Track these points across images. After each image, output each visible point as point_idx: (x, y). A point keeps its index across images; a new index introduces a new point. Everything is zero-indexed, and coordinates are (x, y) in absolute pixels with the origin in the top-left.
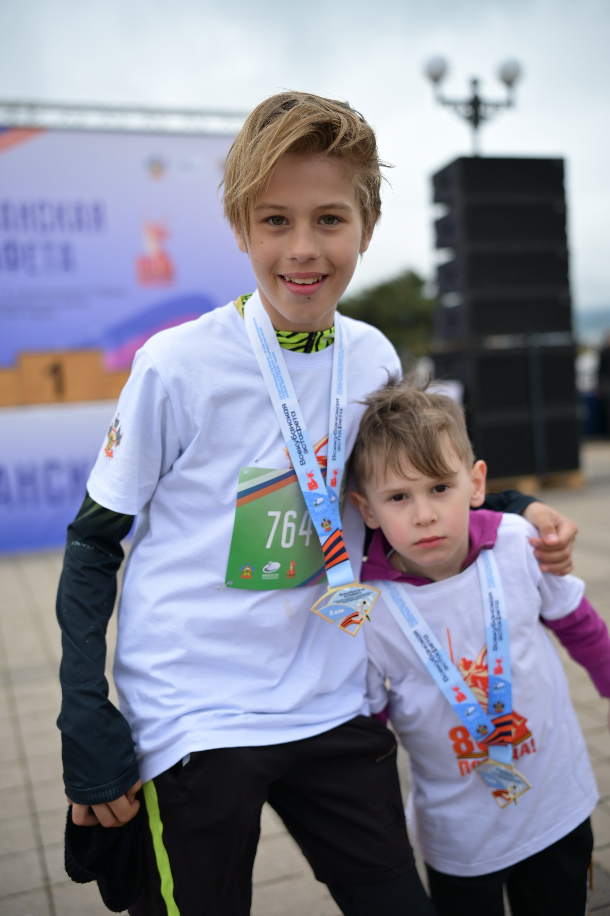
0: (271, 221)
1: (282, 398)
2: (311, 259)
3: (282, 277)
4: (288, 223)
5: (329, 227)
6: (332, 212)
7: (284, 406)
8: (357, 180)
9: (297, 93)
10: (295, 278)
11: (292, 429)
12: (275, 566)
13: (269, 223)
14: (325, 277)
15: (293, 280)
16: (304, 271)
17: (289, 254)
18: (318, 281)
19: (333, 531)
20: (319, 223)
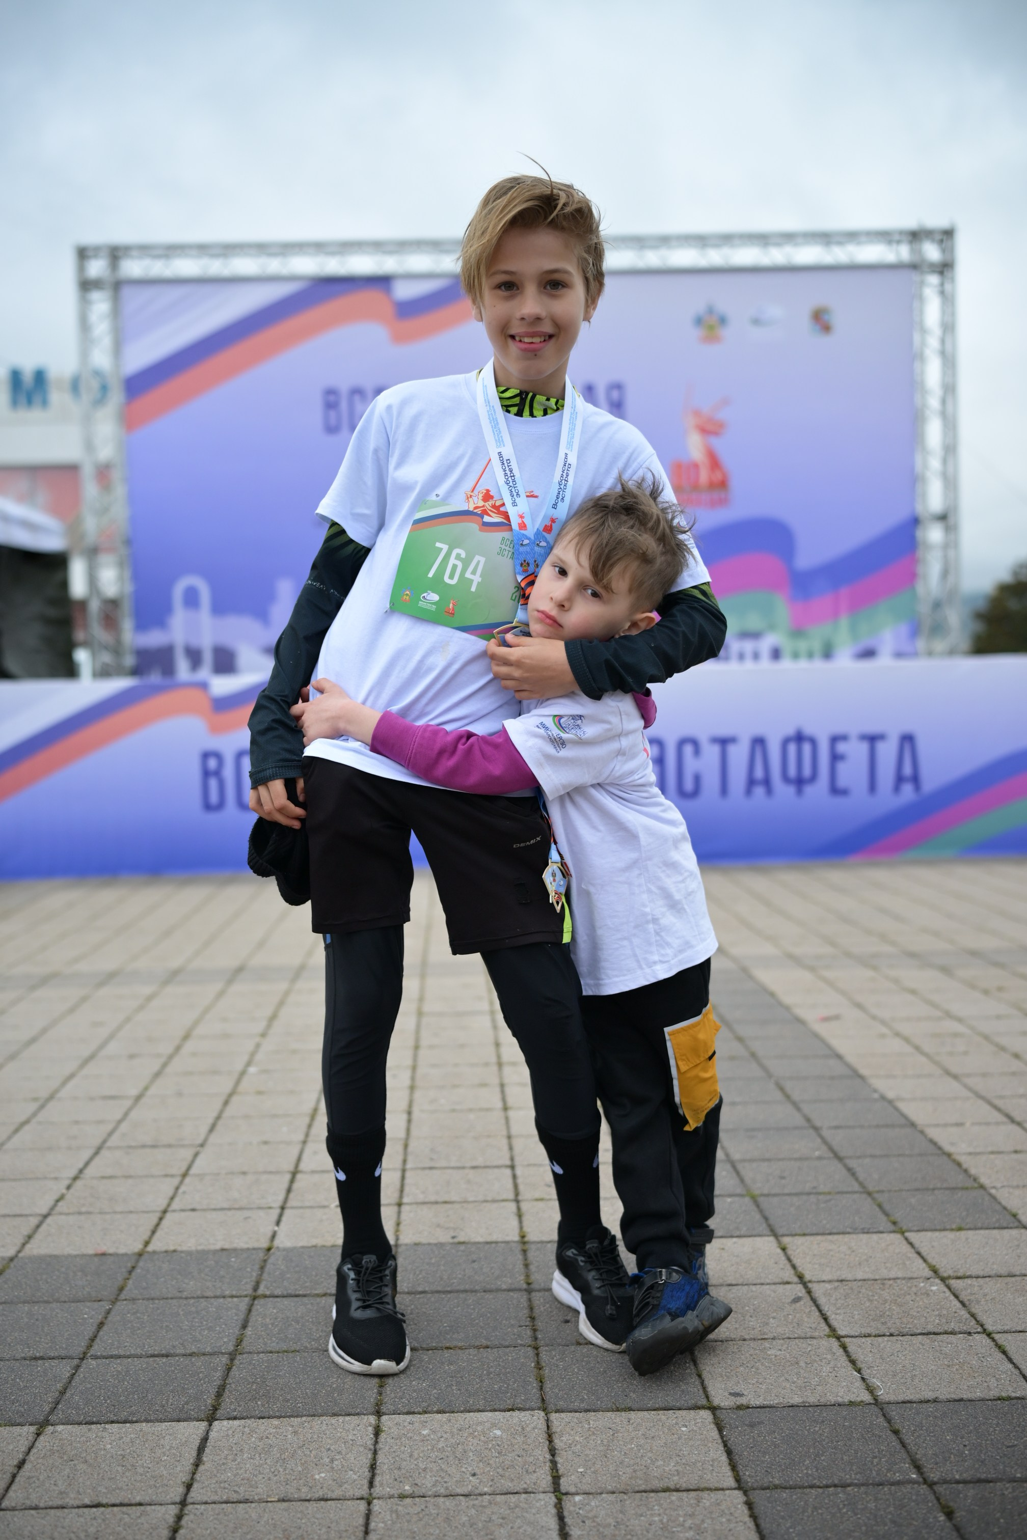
0: (503, 288)
1: (498, 447)
2: (538, 319)
3: (513, 337)
4: (518, 289)
5: (554, 292)
6: (556, 276)
7: (500, 454)
8: (579, 250)
9: (527, 176)
10: (524, 337)
11: (506, 475)
12: (435, 597)
13: (501, 290)
14: (551, 336)
15: (522, 340)
16: (531, 330)
17: (518, 315)
18: (544, 341)
19: (529, 573)
20: (545, 288)
